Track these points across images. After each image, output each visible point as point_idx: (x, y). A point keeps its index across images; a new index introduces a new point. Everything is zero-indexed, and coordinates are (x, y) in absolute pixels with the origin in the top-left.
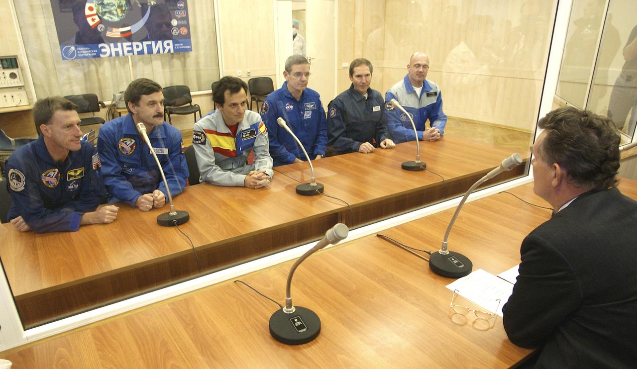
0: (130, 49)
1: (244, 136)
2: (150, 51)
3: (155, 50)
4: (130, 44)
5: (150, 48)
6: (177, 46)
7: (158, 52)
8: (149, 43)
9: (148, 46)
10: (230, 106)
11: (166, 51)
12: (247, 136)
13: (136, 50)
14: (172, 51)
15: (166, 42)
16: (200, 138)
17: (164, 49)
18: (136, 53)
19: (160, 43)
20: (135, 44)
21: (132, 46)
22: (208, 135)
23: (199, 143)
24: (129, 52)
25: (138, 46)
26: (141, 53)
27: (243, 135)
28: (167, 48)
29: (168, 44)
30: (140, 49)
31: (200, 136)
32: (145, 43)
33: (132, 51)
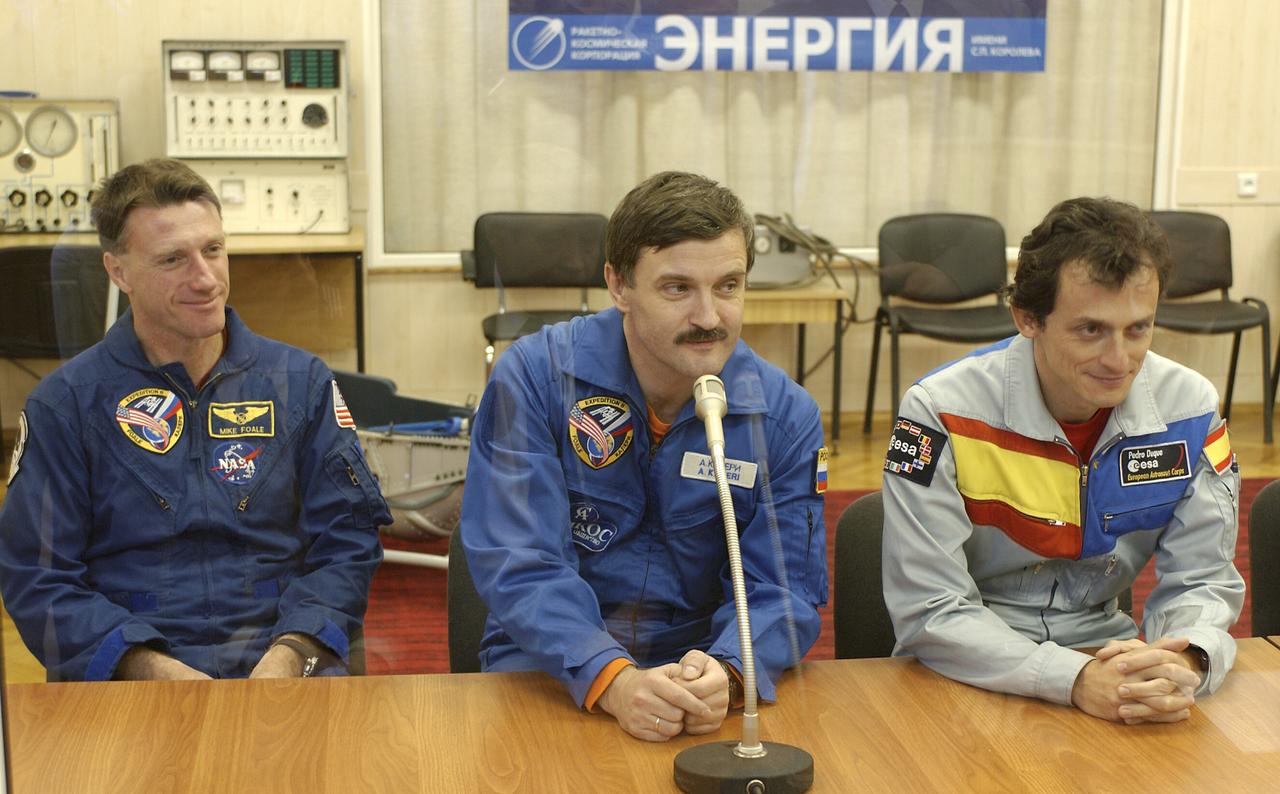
0: (780, 43)
1: (1132, 467)
2: (862, 60)
3: (883, 55)
4: (782, 23)
5: (863, 43)
6: (979, 46)
7: (897, 64)
8: (863, 23)
9: (856, 35)
10: (1076, 329)
11: (932, 62)
12: (1148, 471)
13: (803, 50)
14: (956, 64)
15: (936, 25)
16: (913, 451)
17: (923, 52)
18: (800, 60)
19: (909, 27)
20: (803, 24)
21: (789, 33)
22: (958, 441)
23: (902, 474)
24: (773, 55)
25: (813, 36)
26: (823, 63)
27: (1126, 461)
28: (938, 51)
29: (944, 36)
30: (820, 48)
31: (913, 440)
32: (848, 25)
33: (786, 55)
